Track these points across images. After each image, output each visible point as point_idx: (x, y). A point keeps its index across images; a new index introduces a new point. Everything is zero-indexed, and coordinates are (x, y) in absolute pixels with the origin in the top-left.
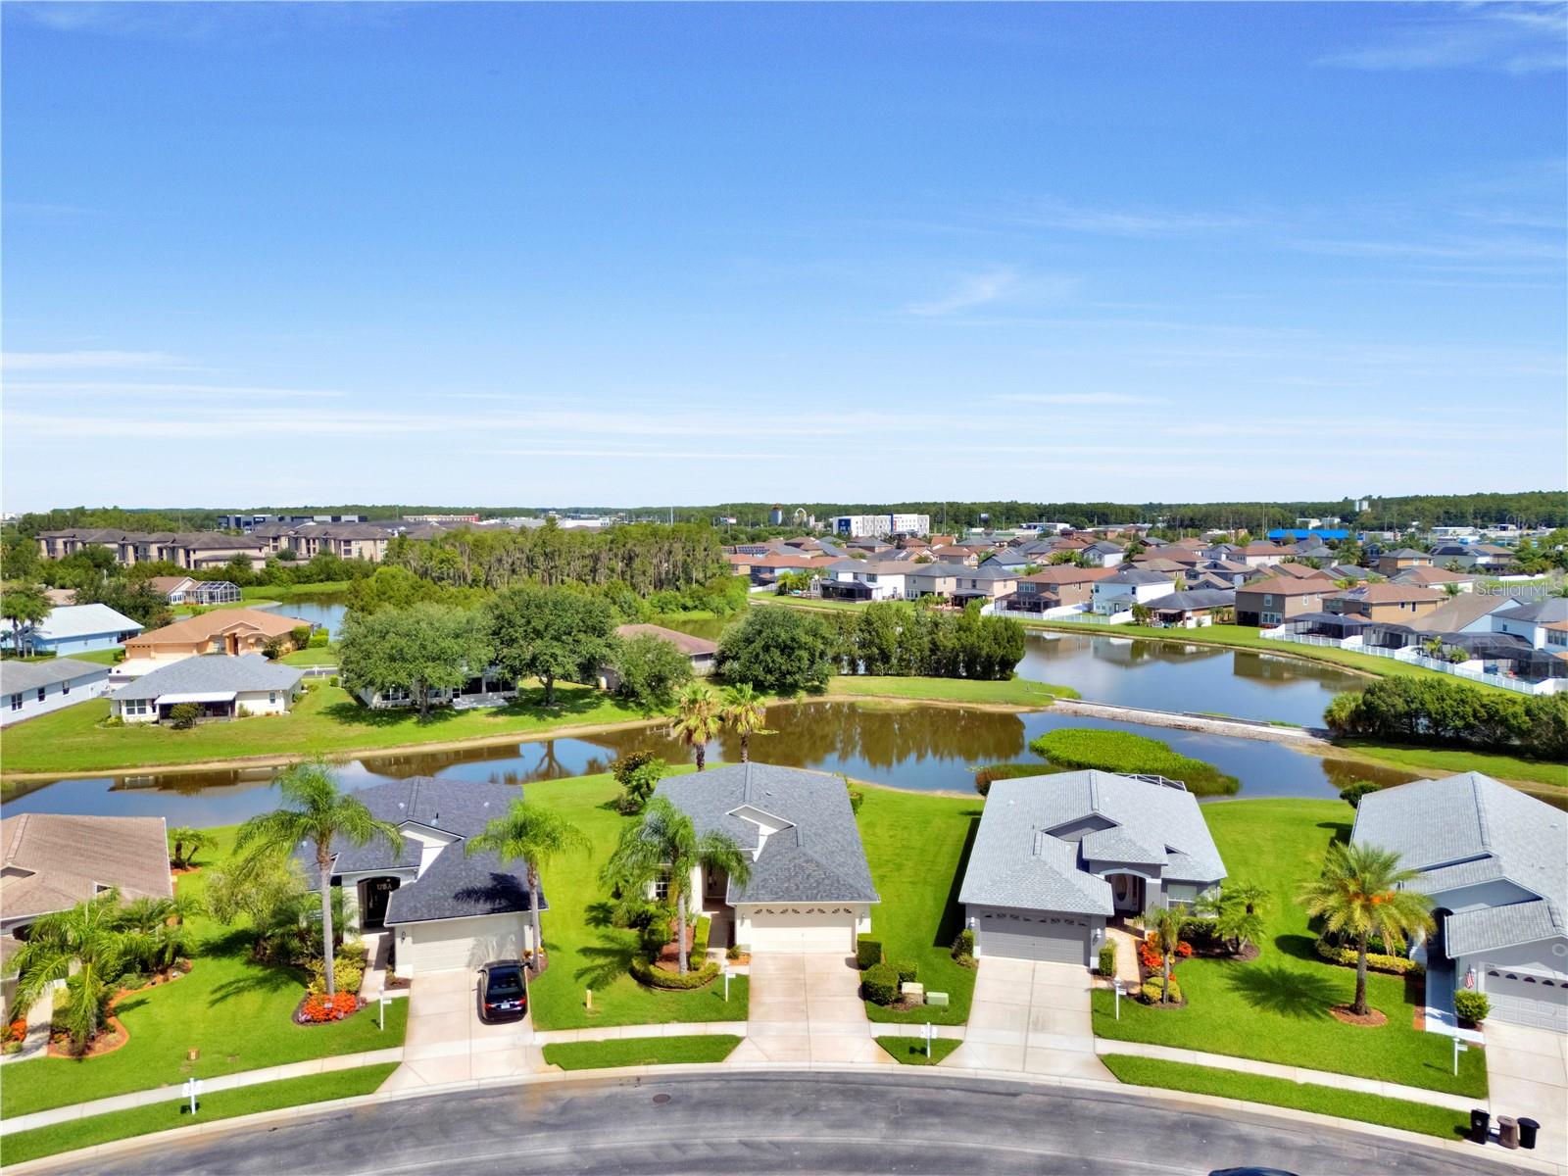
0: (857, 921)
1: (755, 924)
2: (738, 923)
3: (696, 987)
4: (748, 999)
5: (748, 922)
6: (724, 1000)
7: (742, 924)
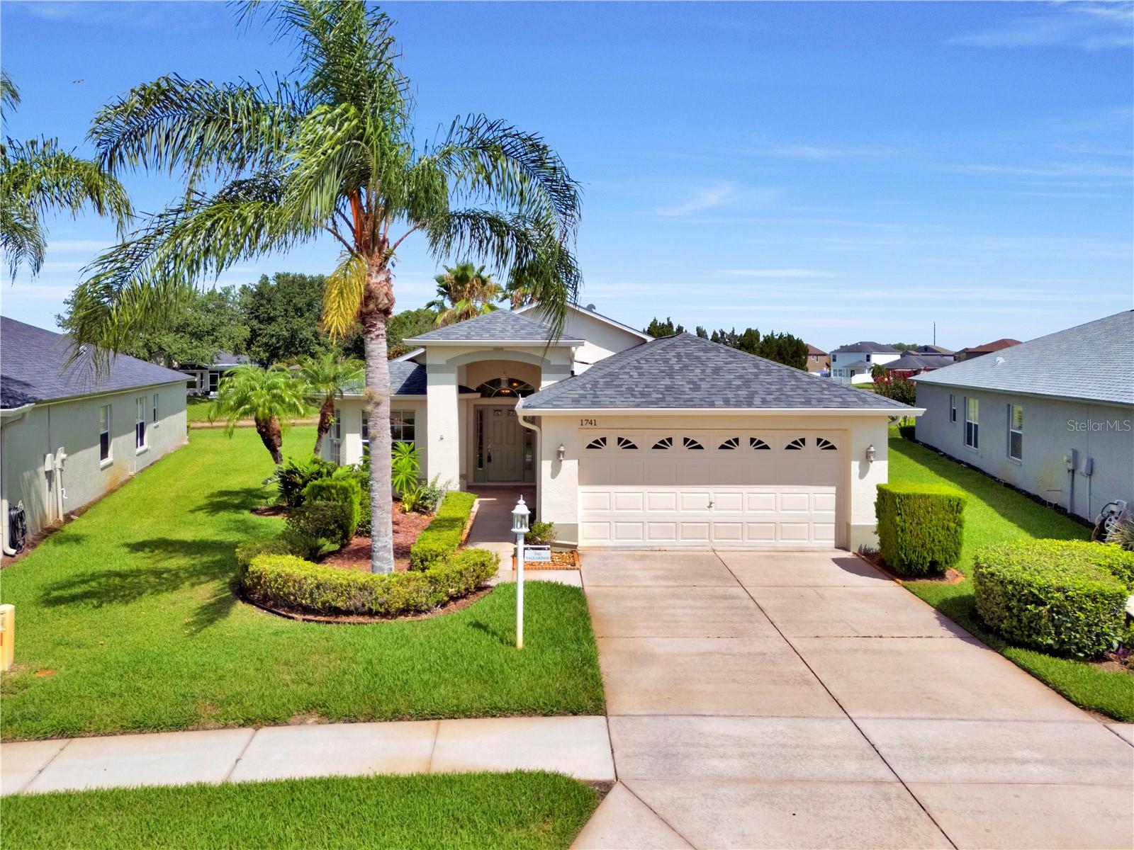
0: (855, 466)
1: (589, 477)
2: (545, 467)
3: (418, 611)
4: (591, 641)
5: (570, 467)
6: (513, 644)
7: (555, 472)
